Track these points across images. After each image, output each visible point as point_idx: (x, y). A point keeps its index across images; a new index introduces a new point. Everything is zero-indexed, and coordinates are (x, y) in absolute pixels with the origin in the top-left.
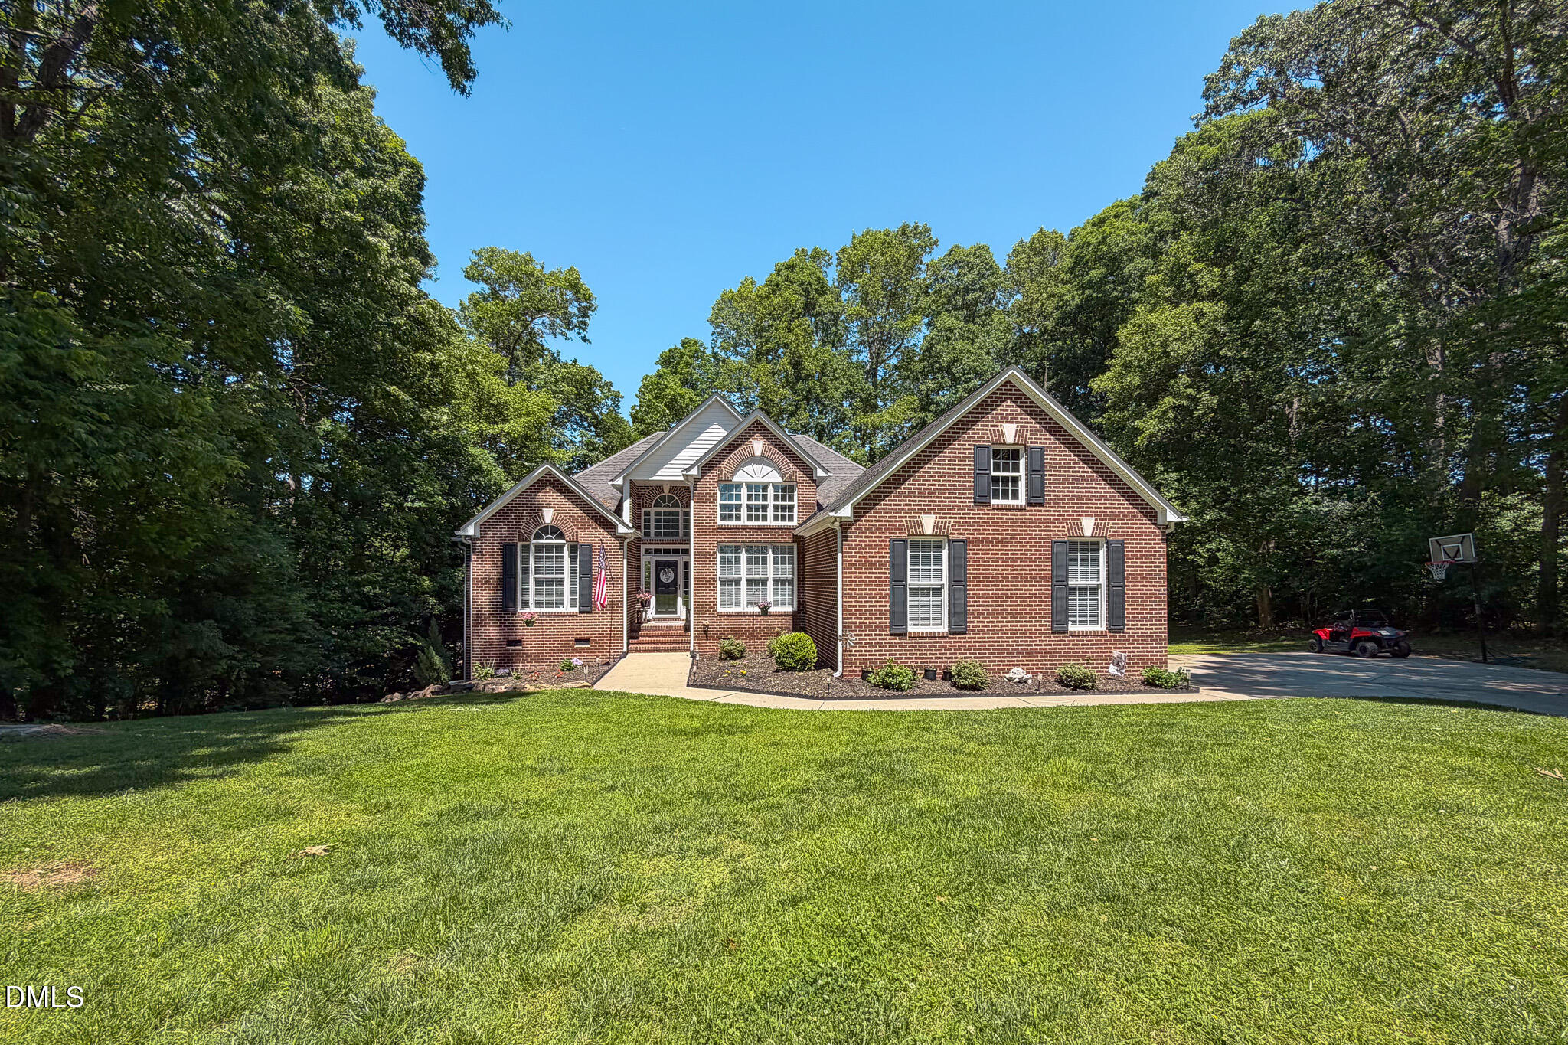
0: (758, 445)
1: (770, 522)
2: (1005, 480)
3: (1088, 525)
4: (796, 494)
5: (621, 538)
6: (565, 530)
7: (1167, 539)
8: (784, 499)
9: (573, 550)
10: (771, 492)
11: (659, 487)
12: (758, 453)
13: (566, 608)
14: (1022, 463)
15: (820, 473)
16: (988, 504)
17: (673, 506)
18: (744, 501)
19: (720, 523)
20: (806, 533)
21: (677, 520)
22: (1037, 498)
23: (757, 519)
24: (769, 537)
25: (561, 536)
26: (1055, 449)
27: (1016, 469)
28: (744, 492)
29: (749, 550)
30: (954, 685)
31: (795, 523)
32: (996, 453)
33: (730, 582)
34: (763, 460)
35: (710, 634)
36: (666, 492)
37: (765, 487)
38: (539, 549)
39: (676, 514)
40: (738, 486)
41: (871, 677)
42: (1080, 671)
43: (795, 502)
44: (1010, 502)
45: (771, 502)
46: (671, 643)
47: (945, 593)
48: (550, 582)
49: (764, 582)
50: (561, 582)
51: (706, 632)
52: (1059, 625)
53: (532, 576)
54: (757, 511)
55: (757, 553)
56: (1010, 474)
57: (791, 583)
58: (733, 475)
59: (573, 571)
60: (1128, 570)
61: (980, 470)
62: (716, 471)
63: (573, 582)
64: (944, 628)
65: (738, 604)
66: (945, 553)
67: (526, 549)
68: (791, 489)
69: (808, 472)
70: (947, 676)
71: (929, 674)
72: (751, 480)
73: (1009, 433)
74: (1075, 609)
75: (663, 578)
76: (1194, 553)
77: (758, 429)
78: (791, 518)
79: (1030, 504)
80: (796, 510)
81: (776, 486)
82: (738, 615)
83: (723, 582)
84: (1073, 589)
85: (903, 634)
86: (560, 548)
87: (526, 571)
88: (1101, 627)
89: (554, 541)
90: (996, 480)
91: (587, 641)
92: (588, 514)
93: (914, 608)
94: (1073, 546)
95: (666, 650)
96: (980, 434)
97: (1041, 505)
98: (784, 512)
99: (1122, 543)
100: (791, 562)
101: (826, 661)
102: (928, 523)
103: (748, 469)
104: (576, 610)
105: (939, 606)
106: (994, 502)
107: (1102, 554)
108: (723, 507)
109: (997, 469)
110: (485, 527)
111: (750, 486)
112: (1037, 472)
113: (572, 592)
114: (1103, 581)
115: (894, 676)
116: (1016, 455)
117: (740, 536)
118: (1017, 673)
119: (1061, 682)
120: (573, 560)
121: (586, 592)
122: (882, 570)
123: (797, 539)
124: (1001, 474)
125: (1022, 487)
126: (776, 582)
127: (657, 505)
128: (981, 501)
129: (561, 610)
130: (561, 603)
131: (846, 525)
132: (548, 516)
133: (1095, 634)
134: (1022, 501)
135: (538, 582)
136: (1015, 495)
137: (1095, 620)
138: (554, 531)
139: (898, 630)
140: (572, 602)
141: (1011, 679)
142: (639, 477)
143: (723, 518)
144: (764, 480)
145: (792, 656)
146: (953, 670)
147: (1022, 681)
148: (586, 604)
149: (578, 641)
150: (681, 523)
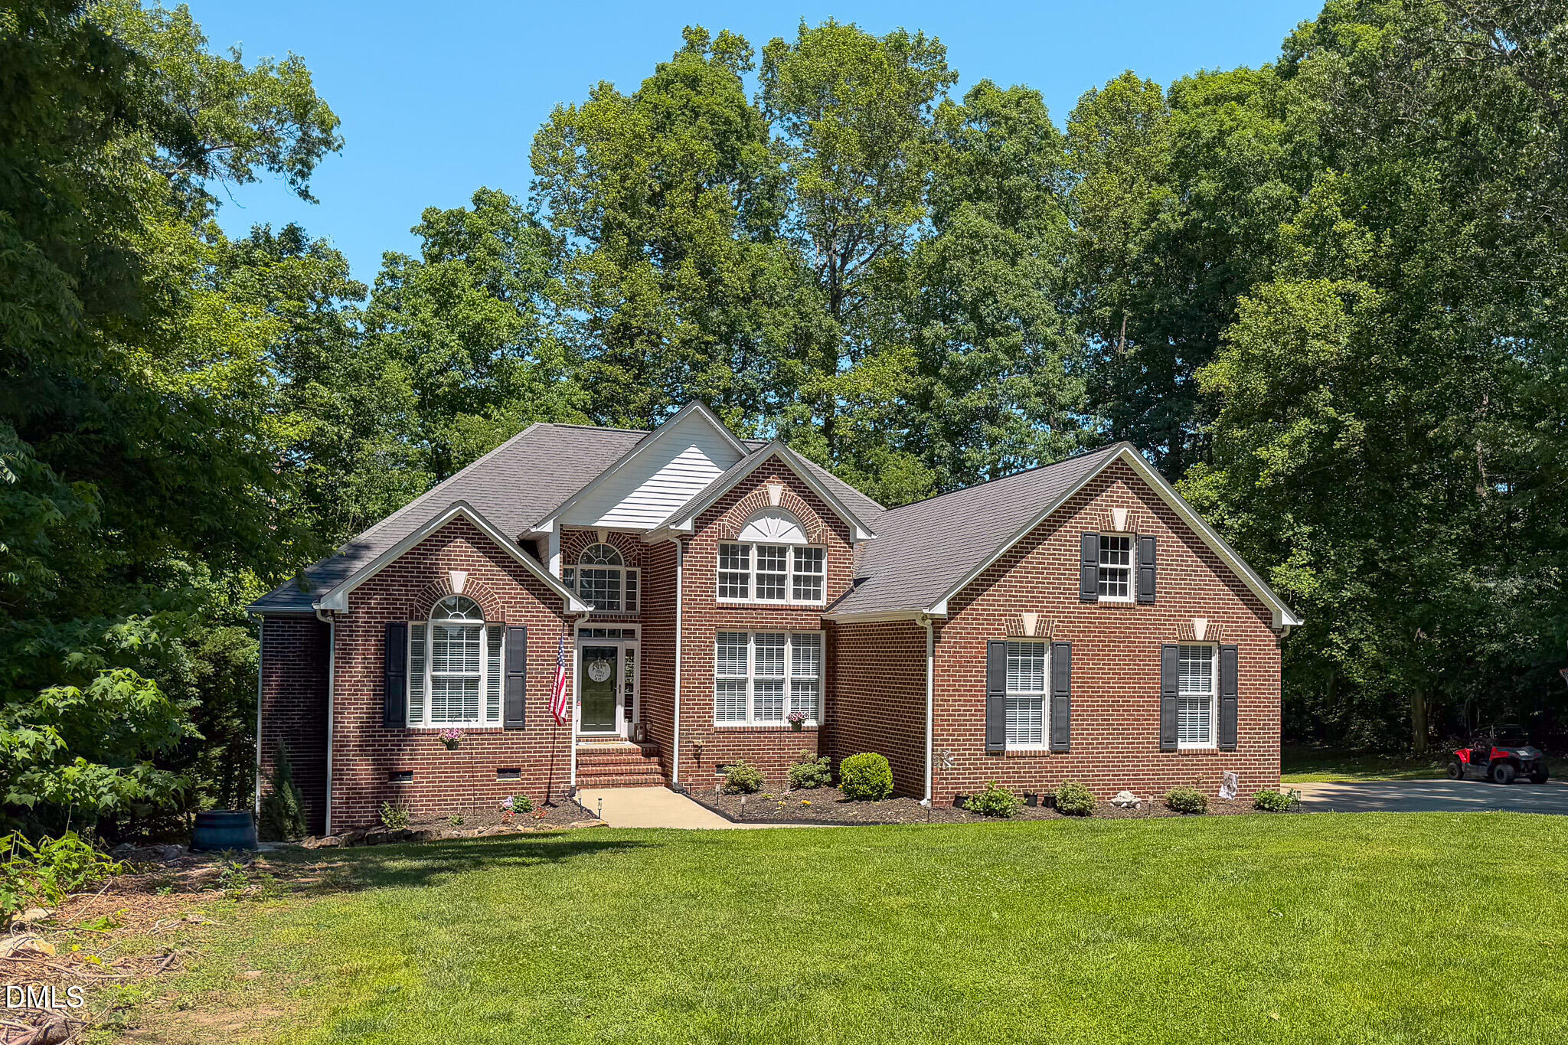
0: (775, 491)
1: (789, 600)
2: (1113, 572)
3: (1200, 627)
4: (824, 562)
5: (571, 619)
6: (484, 605)
7: (1283, 645)
8: (808, 568)
9: (494, 634)
10: (790, 558)
11: (592, 534)
12: (775, 501)
13: (482, 722)
14: (1132, 553)
15: (861, 534)
16: (1094, 601)
17: (612, 562)
18: (753, 570)
19: (720, 600)
20: (842, 615)
21: (617, 585)
22: (1147, 595)
23: (770, 595)
24: (788, 621)
25: (476, 613)
26: (1166, 537)
27: (1125, 561)
28: (753, 556)
29: (759, 640)
30: (1059, 810)
31: (822, 602)
32: (1104, 540)
33: (732, 685)
34: (780, 512)
35: (704, 758)
36: (602, 540)
37: (782, 550)
38: (440, 632)
39: (615, 574)
40: (746, 549)
41: (969, 803)
42: (1190, 792)
43: (824, 573)
44: (1118, 599)
45: (790, 571)
46: (631, 773)
47: (1046, 705)
48: (455, 683)
49: (779, 685)
50: (473, 683)
51: (697, 756)
52: (1168, 744)
53: (429, 673)
54: (771, 585)
55: (769, 642)
56: (1119, 566)
57: (815, 685)
58: (739, 531)
59: (493, 666)
60: (1241, 680)
61: (1087, 562)
62: (715, 526)
63: (493, 682)
64: (1044, 746)
65: (742, 715)
66: (1047, 658)
67: (420, 633)
68: (819, 554)
69: (843, 531)
70: (1050, 802)
71: (1031, 799)
72: (761, 539)
73: (1120, 519)
74: (1184, 727)
75: (593, 675)
77: (774, 468)
78: (817, 596)
79: (1140, 602)
80: (824, 584)
81: (798, 551)
82: (743, 731)
83: (721, 685)
84: (1183, 702)
85: (999, 754)
86: (474, 632)
87: (419, 666)
88: (1212, 744)
89: (465, 621)
90: (1103, 572)
91: (516, 771)
92: (521, 582)
93: (1016, 721)
94: (1184, 651)
95: (627, 785)
96: (1087, 520)
97: (1151, 603)
98: (806, 586)
99: (1235, 648)
100: (817, 656)
101: (908, 786)
102: (1030, 622)
103: (760, 523)
104: (499, 724)
105: (1038, 719)
106: (1102, 598)
107: (1215, 661)
108: (723, 576)
109: (1104, 560)
110: (357, 598)
111: (762, 549)
112: (1147, 563)
113: (492, 697)
114: (1214, 692)
115: (998, 801)
116: (1125, 544)
117: (747, 620)
118: (1126, 796)
119: (1170, 806)
120: (494, 649)
121: (516, 698)
122: (978, 676)
123: (827, 625)
124: (1109, 566)
125: (1131, 581)
126: (795, 685)
127: (590, 561)
128: (1088, 597)
129: (473, 725)
130: (473, 714)
131: (938, 623)
132: (459, 581)
133: (1206, 753)
134: (1130, 598)
135: (437, 683)
136: (1123, 591)
137: (1205, 737)
138: (468, 606)
139: (994, 748)
140: (492, 714)
141: (1117, 805)
142: (576, 520)
143: (723, 592)
144: (784, 540)
145: (866, 781)
146: (1058, 794)
147: (1131, 806)
148: (516, 718)
149: (502, 772)
150: (623, 590)
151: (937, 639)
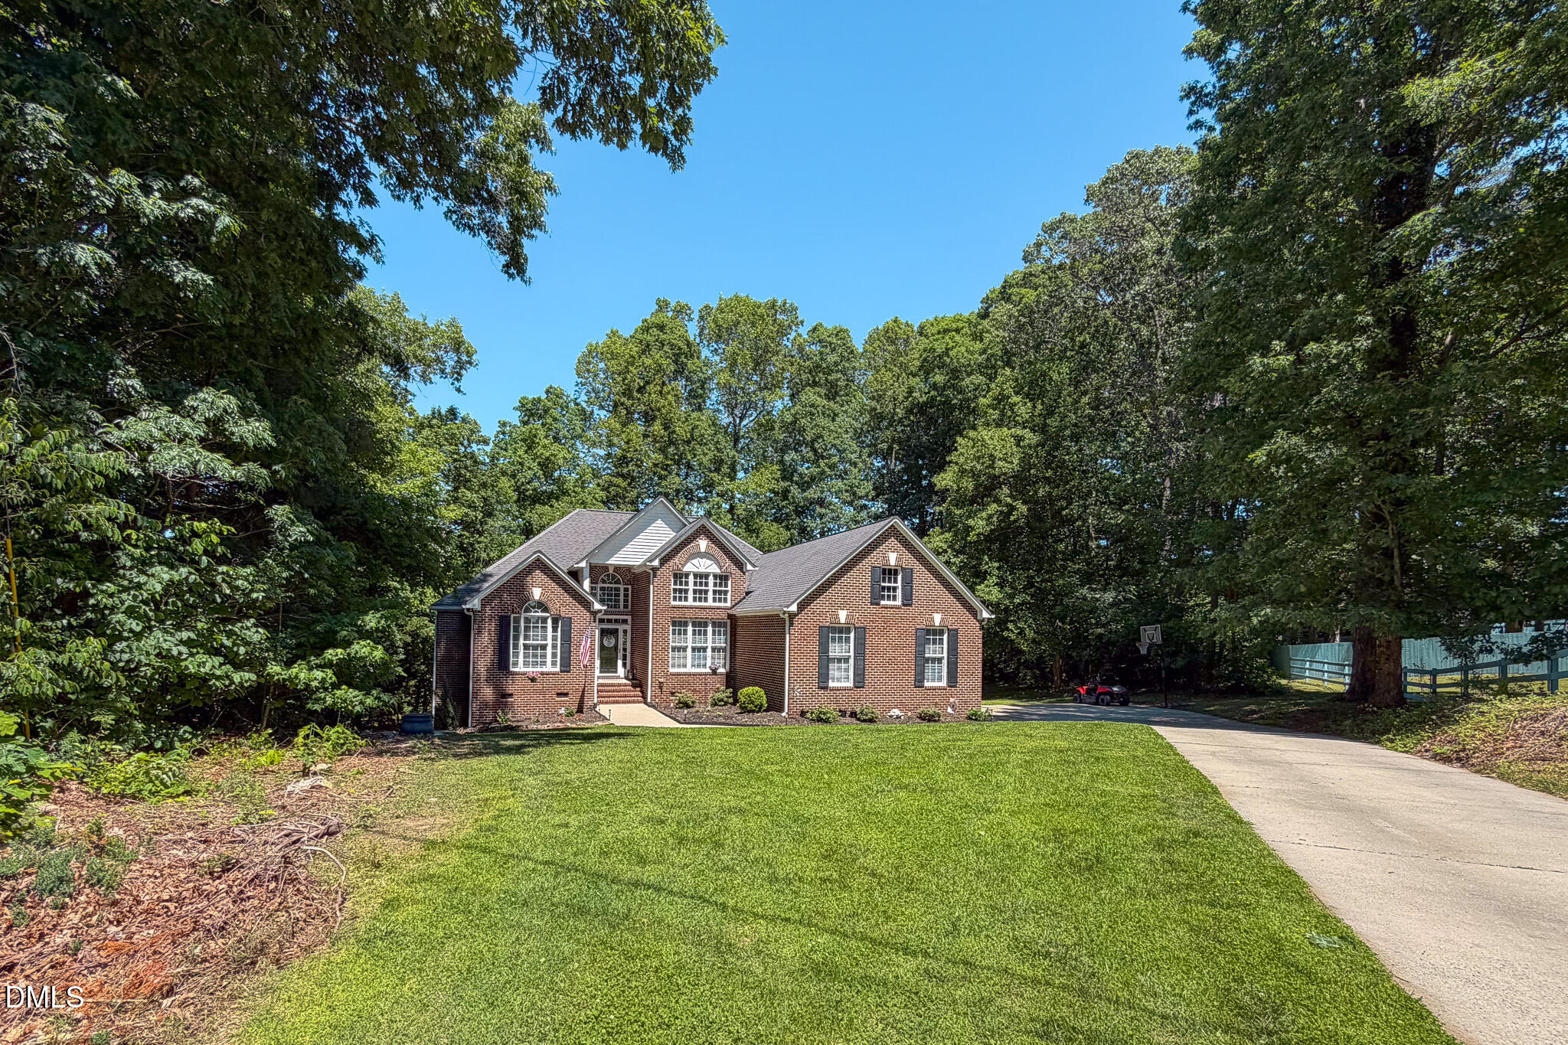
0: (703, 544)
1: (710, 603)
2: (889, 589)
3: (937, 618)
4: (729, 582)
5: (594, 613)
6: (550, 605)
7: (982, 628)
8: (721, 586)
9: (555, 621)
10: (711, 580)
11: (606, 568)
12: (703, 550)
13: (548, 668)
14: (899, 578)
15: (749, 567)
16: (878, 604)
17: (616, 583)
18: (691, 587)
19: (673, 603)
20: (738, 611)
21: (618, 595)
22: (908, 601)
23: (700, 600)
24: (711, 615)
25: (546, 610)
26: (918, 567)
27: (896, 581)
28: (691, 578)
29: (694, 625)
30: (859, 719)
31: (728, 604)
32: (884, 570)
33: (679, 649)
34: (706, 555)
35: (664, 689)
36: (611, 571)
37: (707, 576)
38: (527, 620)
39: (617, 589)
40: (687, 575)
41: (808, 715)
42: (932, 710)
43: (729, 588)
44: (891, 603)
45: (711, 588)
46: (626, 696)
47: (852, 661)
48: (535, 647)
49: (705, 649)
50: (544, 647)
51: (661, 688)
52: (919, 682)
53: (522, 641)
54: (701, 594)
55: (700, 625)
56: (892, 585)
57: (724, 650)
58: (683, 566)
59: (554, 638)
60: (960, 648)
61: (874, 582)
62: (671, 563)
63: (554, 647)
64: (850, 684)
65: (685, 666)
66: (852, 635)
67: (517, 621)
68: (726, 578)
69: (740, 566)
70: (853, 715)
71: (843, 713)
72: (696, 570)
73: (892, 559)
74: (928, 673)
75: (606, 643)
76: (1007, 629)
77: (703, 531)
78: (725, 600)
79: (904, 605)
80: (729, 594)
81: (715, 576)
82: (685, 674)
83: (674, 649)
84: (927, 660)
85: (825, 688)
86: (544, 621)
87: (516, 638)
88: (944, 683)
89: (540, 614)
90: (883, 588)
91: (566, 695)
92: (569, 594)
93: (834, 670)
94: (928, 632)
95: (623, 702)
96: (874, 559)
97: (910, 605)
98: (719, 595)
99: (956, 630)
100: (725, 634)
101: (775, 704)
102: (843, 615)
103: (695, 561)
104: (558, 669)
105: (847, 670)
106: (882, 602)
107: (945, 637)
108: (675, 590)
109: (884, 581)
110: (485, 602)
111: (696, 576)
112: (908, 583)
113: (554, 655)
114: (945, 655)
115: (824, 714)
116: (896, 572)
117: (689, 614)
118: (896, 712)
119: (920, 718)
120: (555, 629)
121: (566, 655)
122: (814, 646)
123: (731, 617)
124: (887, 584)
125: (899, 592)
126: (713, 649)
127: (604, 582)
128: (875, 602)
129: (544, 669)
130: (544, 663)
131: (792, 616)
132: (537, 593)
133: (940, 689)
134: (898, 602)
135: (526, 647)
136: (895, 598)
137: (940, 679)
138: (541, 606)
139: (821, 685)
140: (554, 664)
141: (891, 716)
142: (595, 561)
143: (675, 599)
144: (707, 570)
145: (752, 702)
146: (858, 711)
147: (898, 717)
148: (566, 666)
149: (559, 695)
150: (622, 598)
151: (791, 624)
